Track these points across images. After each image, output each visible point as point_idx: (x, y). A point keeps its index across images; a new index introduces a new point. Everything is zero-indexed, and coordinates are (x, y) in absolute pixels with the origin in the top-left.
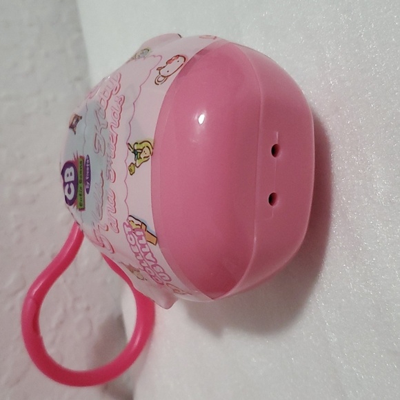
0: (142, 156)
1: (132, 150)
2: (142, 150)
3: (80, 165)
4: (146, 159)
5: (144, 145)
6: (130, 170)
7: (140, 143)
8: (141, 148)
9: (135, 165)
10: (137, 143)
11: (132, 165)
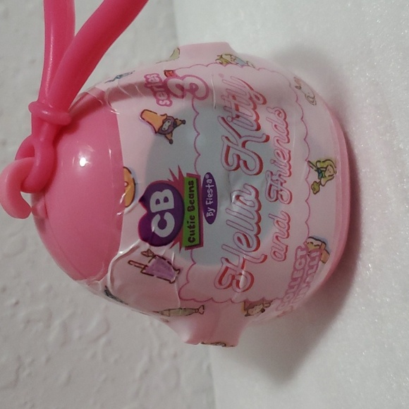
0: (327, 174)
1: (315, 168)
2: (326, 168)
3: (187, 187)
4: (331, 178)
5: (327, 163)
6: (314, 189)
7: (324, 162)
8: (325, 166)
9: (320, 183)
10: (319, 161)
11: (315, 184)
